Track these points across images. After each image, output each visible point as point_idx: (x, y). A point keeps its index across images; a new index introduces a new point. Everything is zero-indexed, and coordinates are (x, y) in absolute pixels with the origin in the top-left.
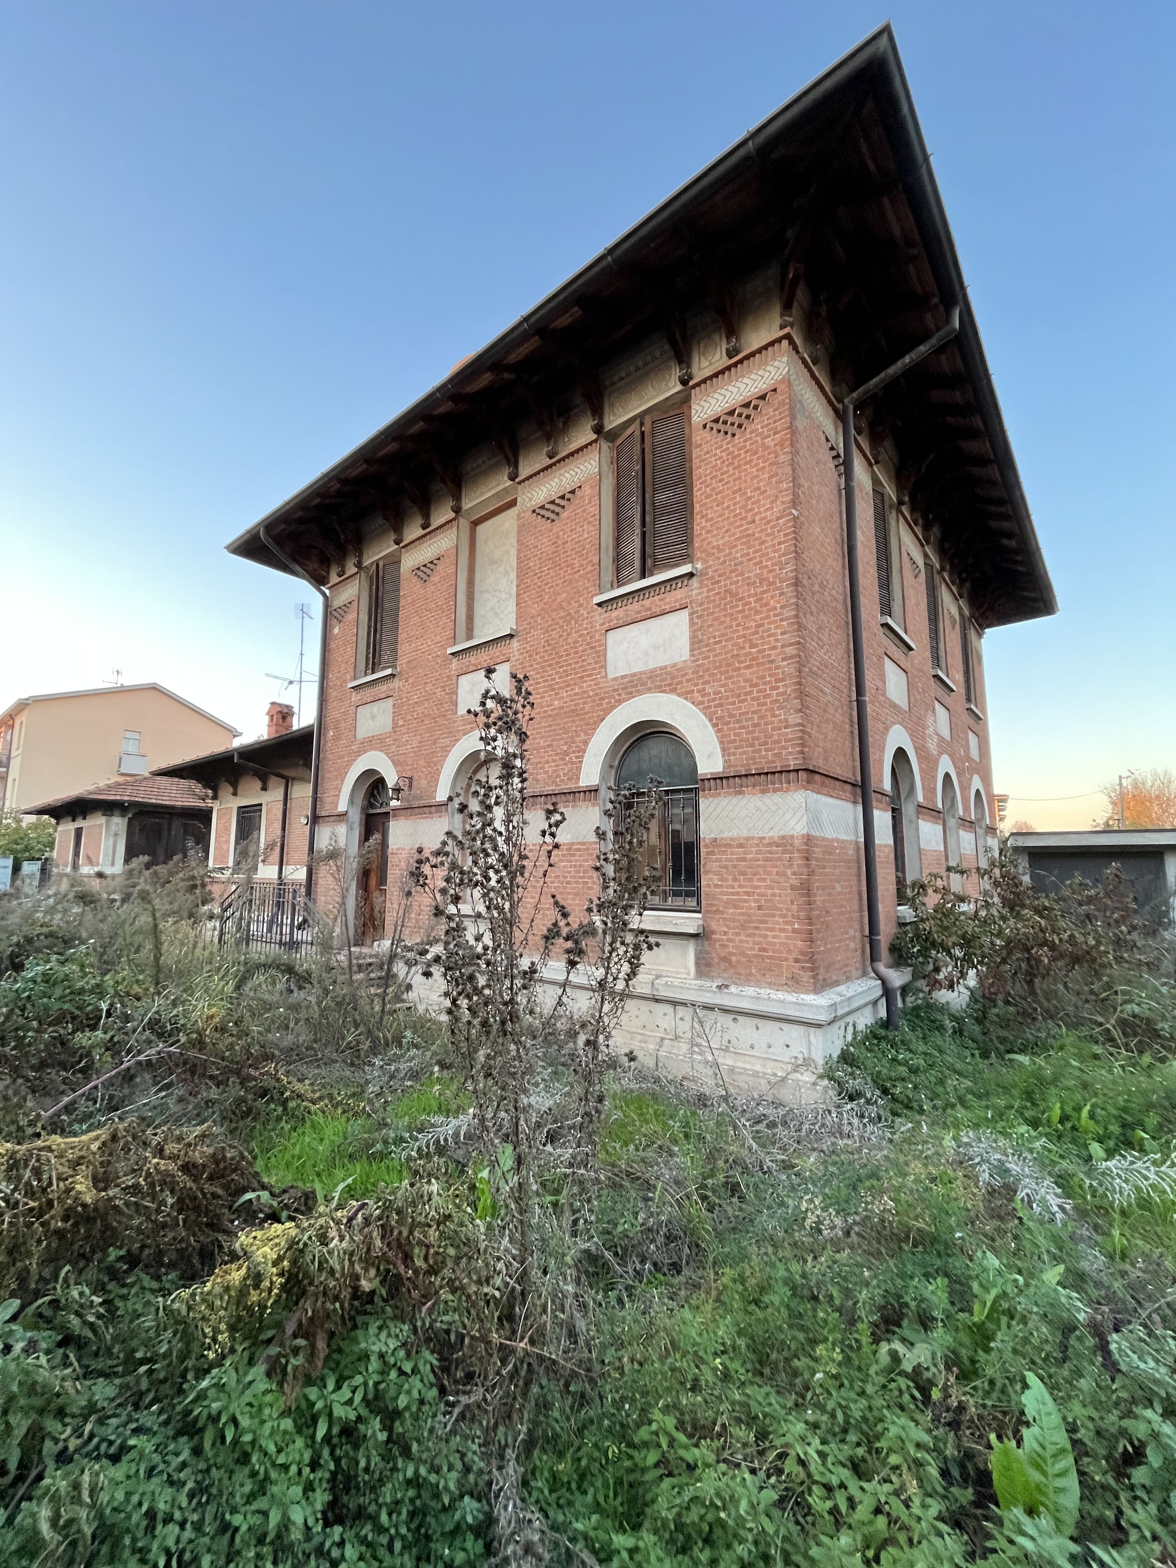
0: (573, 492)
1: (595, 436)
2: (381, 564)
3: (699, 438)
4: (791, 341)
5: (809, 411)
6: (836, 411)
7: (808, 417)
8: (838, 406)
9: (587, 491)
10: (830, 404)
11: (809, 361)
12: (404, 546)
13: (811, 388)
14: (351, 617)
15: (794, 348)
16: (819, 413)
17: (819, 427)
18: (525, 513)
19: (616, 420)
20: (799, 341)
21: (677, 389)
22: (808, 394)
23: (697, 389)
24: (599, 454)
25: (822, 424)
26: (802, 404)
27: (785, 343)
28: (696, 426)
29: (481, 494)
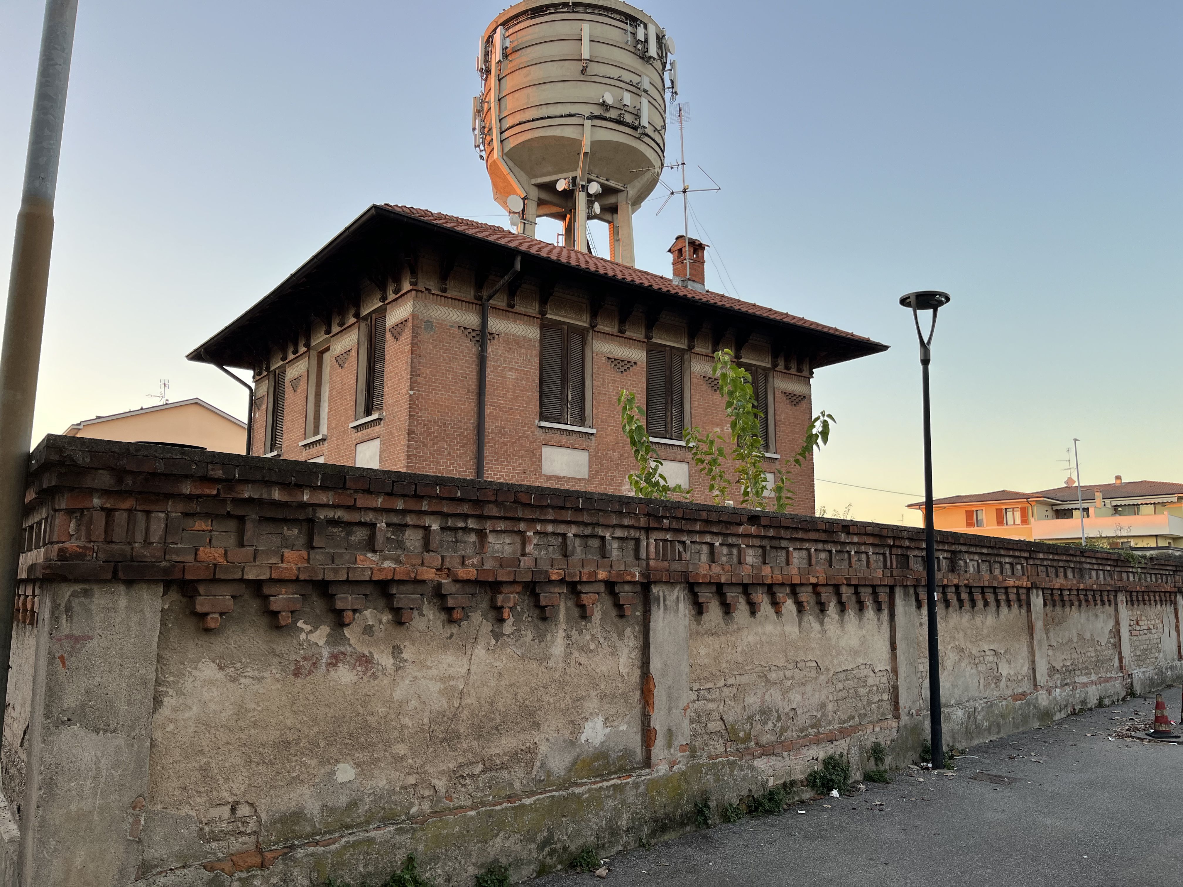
0: (349, 351)
1: (355, 320)
2: (277, 371)
3: (388, 336)
4: (417, 291)
5: (440, 322)
6: (480, 305)
7: (437, 327)
8: (480, 302)
9: (354, 353)
10: (473, 303)
11: (439, 293)
12: (287, 363)
13: (445, 305)
14: (264, 407)
15: (422, 292)
16: (455, 317)
17: (452, 327)
18: (332, 357)
19: (365, 312)
20: (431, 283)
21: (382, 303)
22: (439, 312)
23: (389, 307)
24: (359, 330)
25: (457, 323)
26: (430, 322)
27: (414, 292)
28: (387, 330)
29: (318, 338)
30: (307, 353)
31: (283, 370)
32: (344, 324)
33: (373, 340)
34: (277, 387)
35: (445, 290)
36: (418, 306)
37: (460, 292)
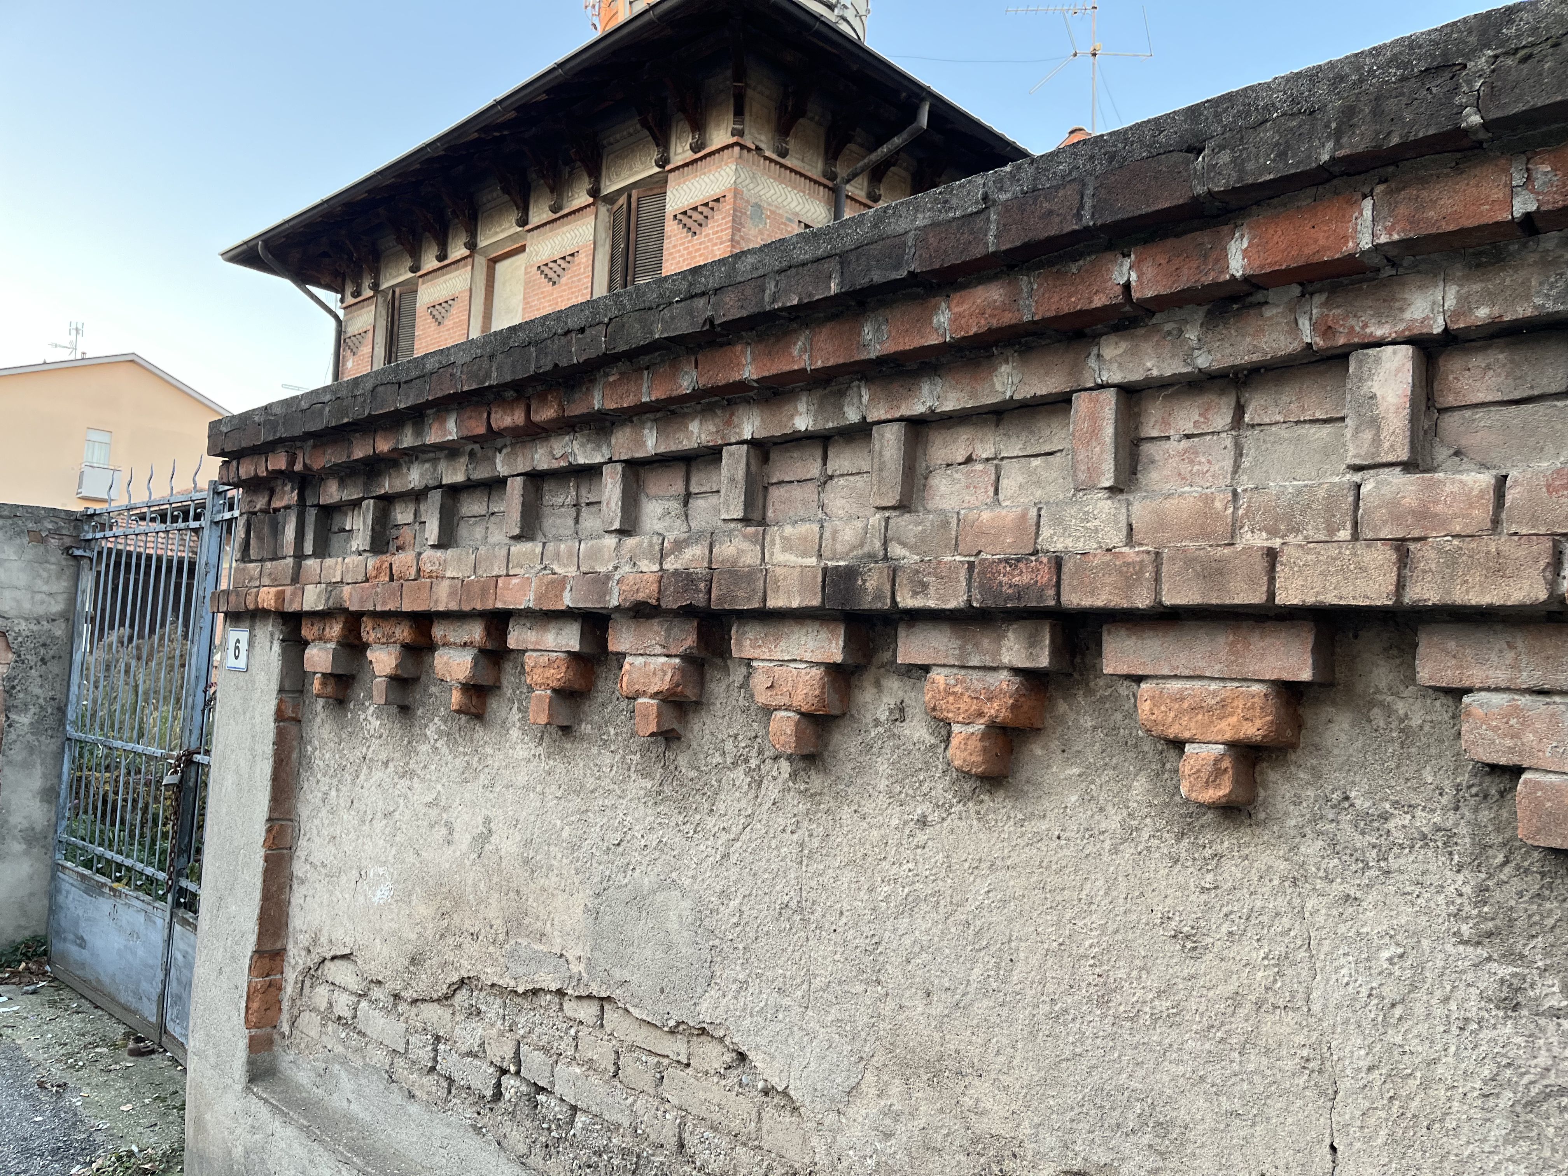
0: (572, 255)
1: (591, 200)
2: (397, 291)
3: (671, 227)
4: (743, 147)
5: (773, 208)
6: (830, 189)
7: (768, 217)
8: (830, 184)
9: (584, 259)
10: (820, 184)
11: (774, 157)
12: (421, 276)
13: (780, 180)
14: (366, 350)
15: (749, 150)
16: (794, 204)
17: (790, 220)
18: (531, 266)
19: (610, 187)
20: (763, 138)
21: (657, 170)
22: (772, 191)
23: (671, 176)
24: (596, 218)
25: (797, 214)
26: (759, 206)
27: (737, 149)
28: (669, 215)
29: (497, 233)
30: (470, 260)
31: (411, 289)
32: (560, 208)
33: (632, 236)
34: (396, 317)
35: (783, 154)
36: (743, 176)
37: (803, 161)
